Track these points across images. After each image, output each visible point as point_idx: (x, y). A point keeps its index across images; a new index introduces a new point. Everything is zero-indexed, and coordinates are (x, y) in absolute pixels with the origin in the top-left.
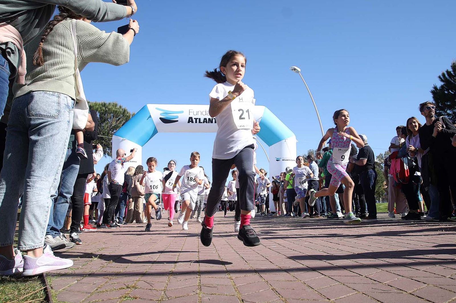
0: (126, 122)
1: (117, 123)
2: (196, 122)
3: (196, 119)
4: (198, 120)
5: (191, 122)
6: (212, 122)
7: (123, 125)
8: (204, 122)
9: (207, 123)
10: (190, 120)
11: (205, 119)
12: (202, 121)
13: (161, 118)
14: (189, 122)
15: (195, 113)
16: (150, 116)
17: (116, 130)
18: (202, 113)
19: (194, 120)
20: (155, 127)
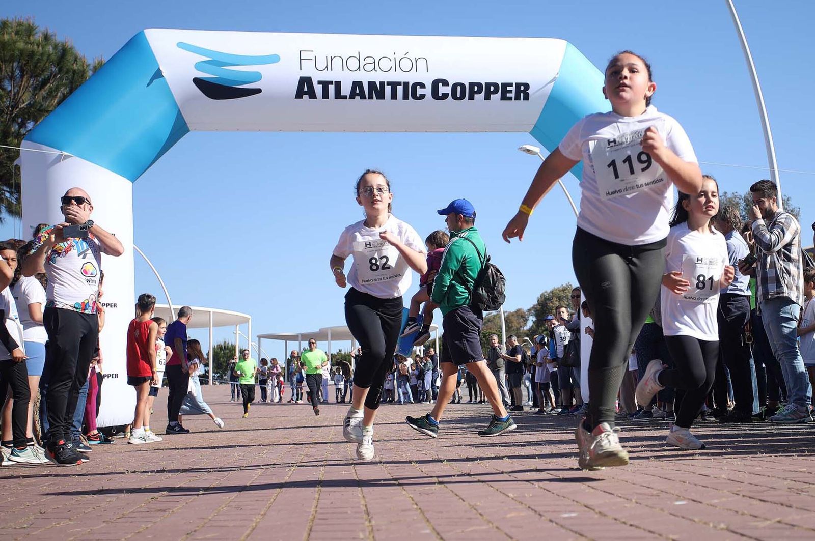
0: (71, 92)
1: (39, 98)
2: (325, 95)
3: (325, 84)
4: (332, 88)
5: (306, 97)
6: (381, 96)
7: (59, 103)
8: (353, 95)
9: (363, 97)
10: (305, 87)
11: (357, 85)
12: (346, 90)
13: (198, 82)
14: (299, 94)
15: (322, 65)
16: (159, 68)
17: (36, 121)
18: (345, 64)
19: (318, 89)
20: (179, 111)
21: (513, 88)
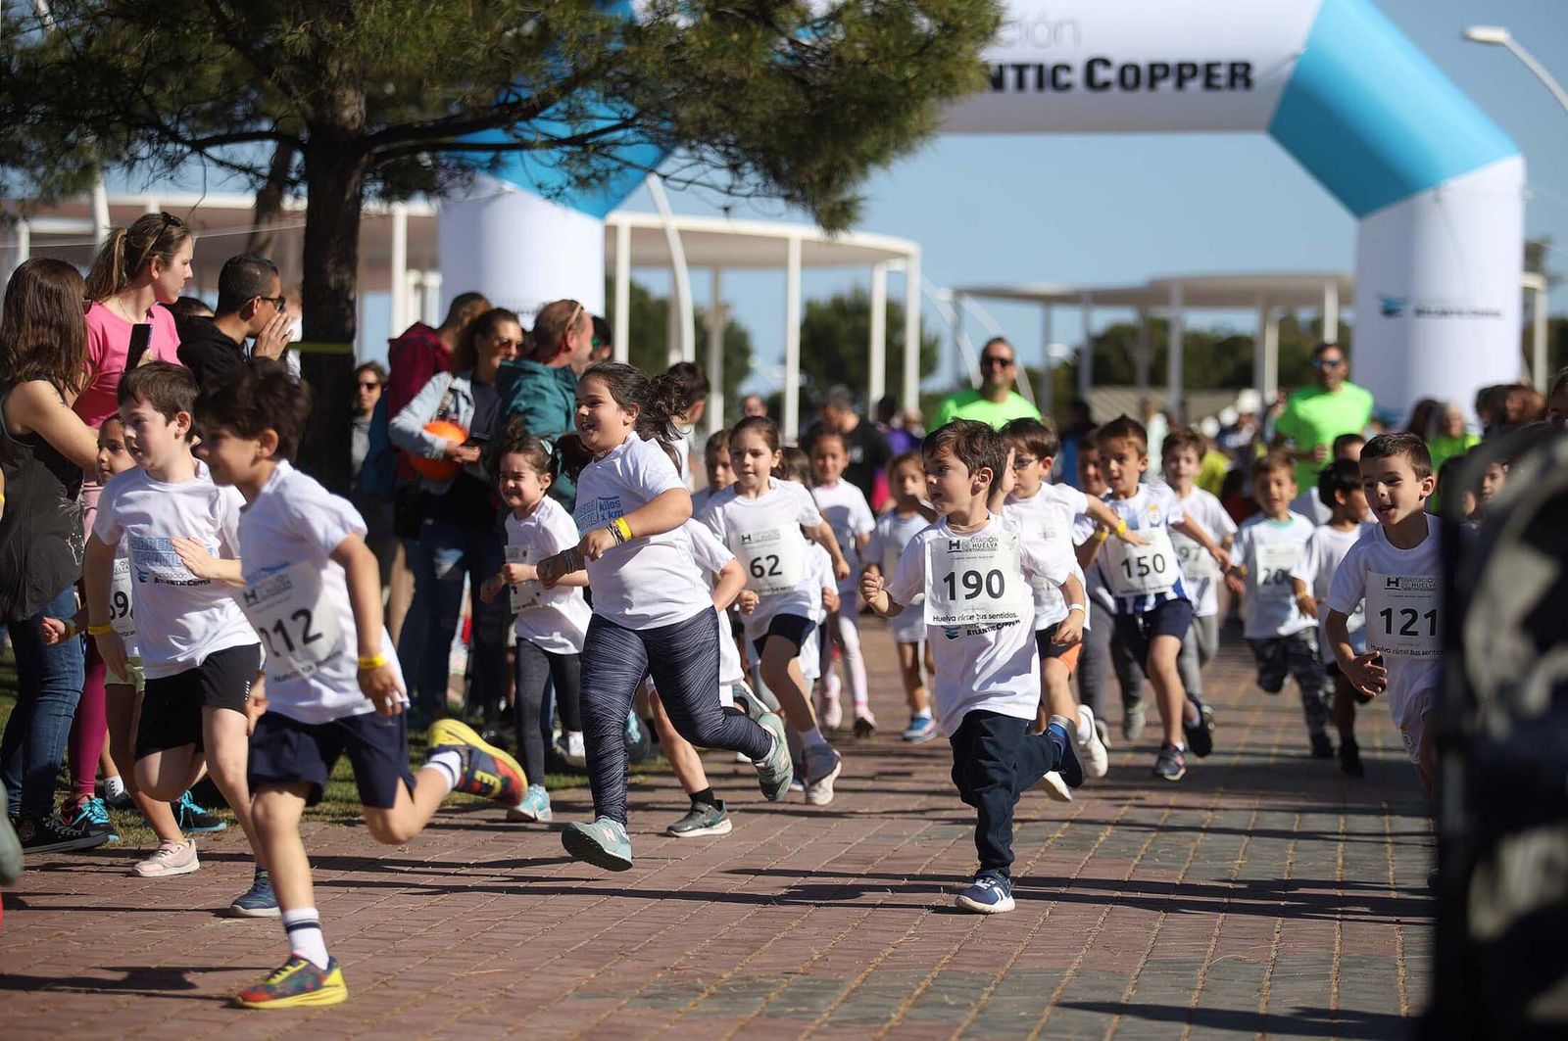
6: (999, 85)
21: (1223, 71)
